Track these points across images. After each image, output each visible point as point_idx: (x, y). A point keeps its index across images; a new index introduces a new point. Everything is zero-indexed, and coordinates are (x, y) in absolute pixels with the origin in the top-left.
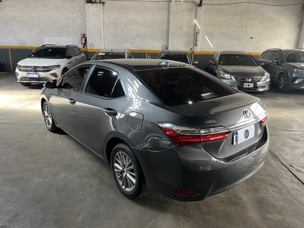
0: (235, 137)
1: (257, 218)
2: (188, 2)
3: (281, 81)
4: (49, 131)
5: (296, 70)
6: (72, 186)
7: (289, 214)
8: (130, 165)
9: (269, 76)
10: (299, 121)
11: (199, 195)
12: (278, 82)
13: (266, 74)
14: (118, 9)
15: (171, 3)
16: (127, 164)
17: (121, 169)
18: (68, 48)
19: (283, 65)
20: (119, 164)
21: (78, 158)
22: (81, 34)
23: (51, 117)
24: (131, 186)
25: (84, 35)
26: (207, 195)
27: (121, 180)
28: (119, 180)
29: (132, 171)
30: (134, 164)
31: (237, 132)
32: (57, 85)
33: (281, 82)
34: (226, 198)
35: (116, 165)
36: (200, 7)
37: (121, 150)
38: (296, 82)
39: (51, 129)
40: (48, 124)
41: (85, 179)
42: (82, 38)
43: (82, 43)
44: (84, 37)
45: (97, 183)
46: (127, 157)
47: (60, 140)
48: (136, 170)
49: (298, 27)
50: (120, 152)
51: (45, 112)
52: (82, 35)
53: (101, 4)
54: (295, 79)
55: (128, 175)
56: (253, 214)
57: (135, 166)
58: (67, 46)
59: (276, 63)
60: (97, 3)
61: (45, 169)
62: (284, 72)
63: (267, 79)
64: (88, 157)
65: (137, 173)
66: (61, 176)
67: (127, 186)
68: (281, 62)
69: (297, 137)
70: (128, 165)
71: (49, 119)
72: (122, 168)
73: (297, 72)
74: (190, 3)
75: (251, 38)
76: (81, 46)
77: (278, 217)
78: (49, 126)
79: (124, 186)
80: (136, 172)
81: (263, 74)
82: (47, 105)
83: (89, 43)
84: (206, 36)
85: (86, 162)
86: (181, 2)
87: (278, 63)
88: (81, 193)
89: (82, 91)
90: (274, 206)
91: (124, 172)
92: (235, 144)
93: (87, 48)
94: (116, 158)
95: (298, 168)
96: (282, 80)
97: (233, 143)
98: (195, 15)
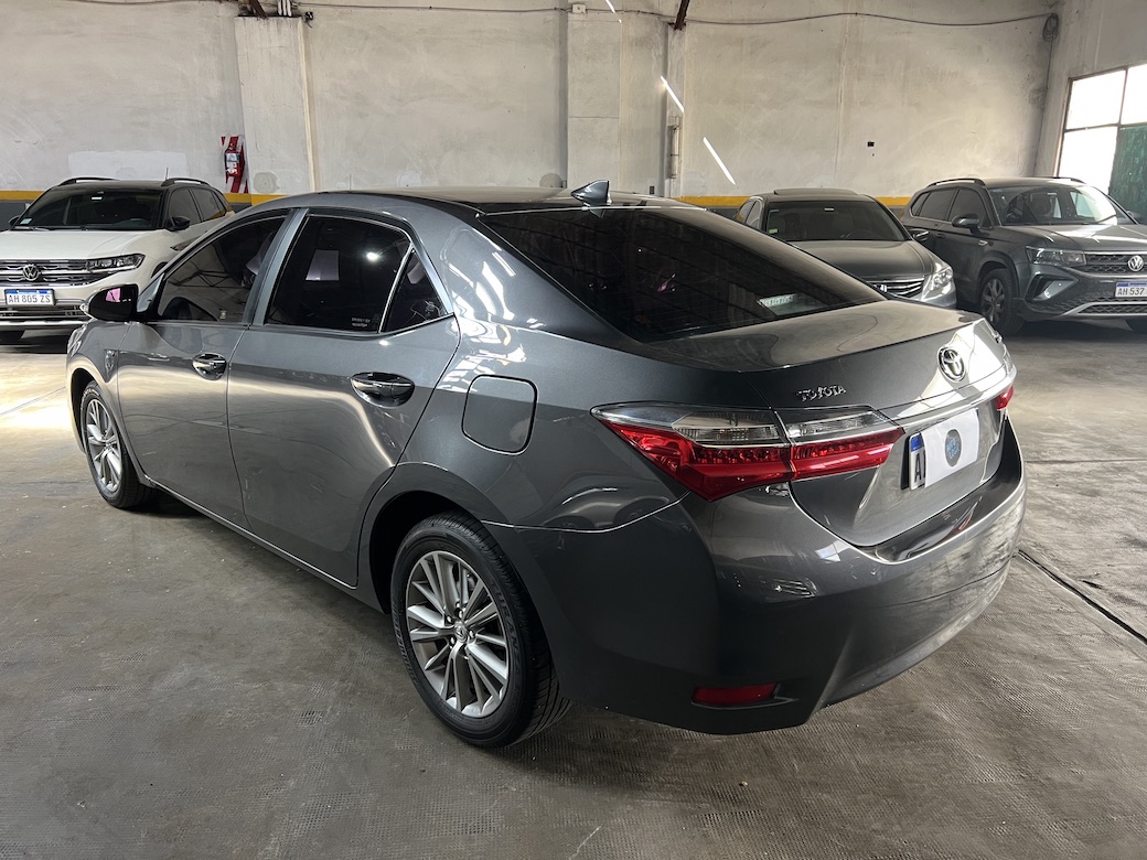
0: (913, 455)
1: (1010, 788)
2: (633, 15)
3: (990, 294)
4: (108, 507)
5: (1042, 250)
6: (229, 715)
7: (1126, 761)
8: (482, 603)
9: (951, 273)
10: (1079, 426)
11: (791, 700)
12: (980, 297)
13: (939, 267)
14: (367, 38)
15: (569, 15)
16: (465, 602)
17: (440, 624)
18: (171, 187)
19: (992, 234)
20: (429, 606)
21: (246, 605)
22: (223, 139)
23: (115, 446)
24: (486, 694)
25: (234, 140)
26: (821, 701)
27: (441, 673)
28: (430, 676)
29: (491, 627)
30: (502, 597)
31: (920, 437)
32: (142, 307)
33: (989, 299)
34: (873, 719)
35: (416, 611)
36: (678, 31)
37: (436, 543)
38: (1047, 294)
39: (118, 497)
40: (104, 479)
41: (280, 686)
42: (228, 155)
43: (228, 175)
44: (234, 151)
45: (334, 694)
46: (465, 571)
47: (160, 538)
48: (510, 619)
49: (1033, 101)
50: (435, 554)
51: (91, 427)
52: (227, 141)
53: (300, 21)
54: (1041, 283)
55: (472, 647)
56: (989, 771)
57: (505, 604)
58: (169, 182)
59: (968, 231)
60: (283, 15)
61: (101, 654)
62: (1001, 261)
63: (945, 284)
64: (284, 597)
65: (514, 634)
66: (178, 677)
67: (469, 697)
68: (987, 224)
69: (1088, 483)
70: (469, 606)
71: (111, 457)
72: (443, 621)
73: (1046, 258)
74: (641, 15)
75: (871, 144)
76: (223, 186)
77: (1091, 776)
78: (110, 485)
79: (454, 699)
80: (512, 630)
81: (929, 269)
82: (100, 398)
83: (257, 171)
84: (705, 140)
85: (279, 617)
86: (608, 14)
87: (973, 228)
88: (271, 739)
89: (252, 318)
90: (1061, 737)
91: (452, 640)
92: (914, 485)
93: (246, 191)
94: (414, 583)
95: (1119, 590)
96: (994, 289)
97: (905, 483)
98: (661, 60)
